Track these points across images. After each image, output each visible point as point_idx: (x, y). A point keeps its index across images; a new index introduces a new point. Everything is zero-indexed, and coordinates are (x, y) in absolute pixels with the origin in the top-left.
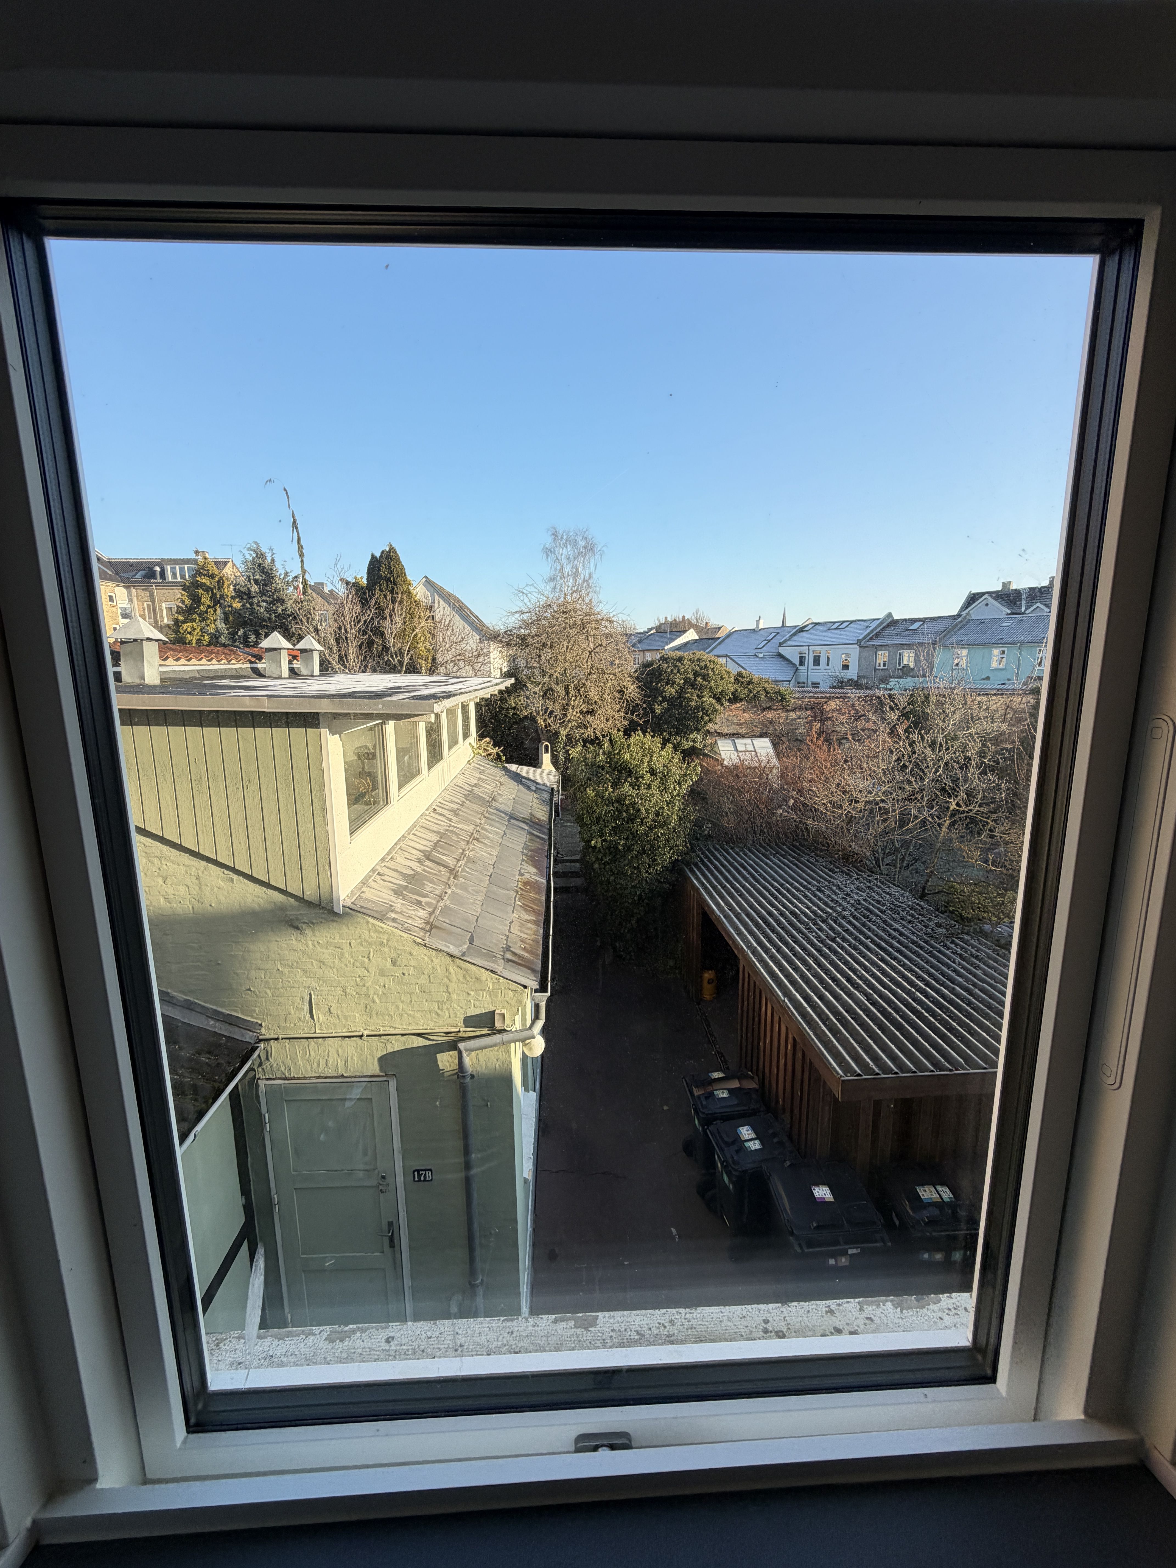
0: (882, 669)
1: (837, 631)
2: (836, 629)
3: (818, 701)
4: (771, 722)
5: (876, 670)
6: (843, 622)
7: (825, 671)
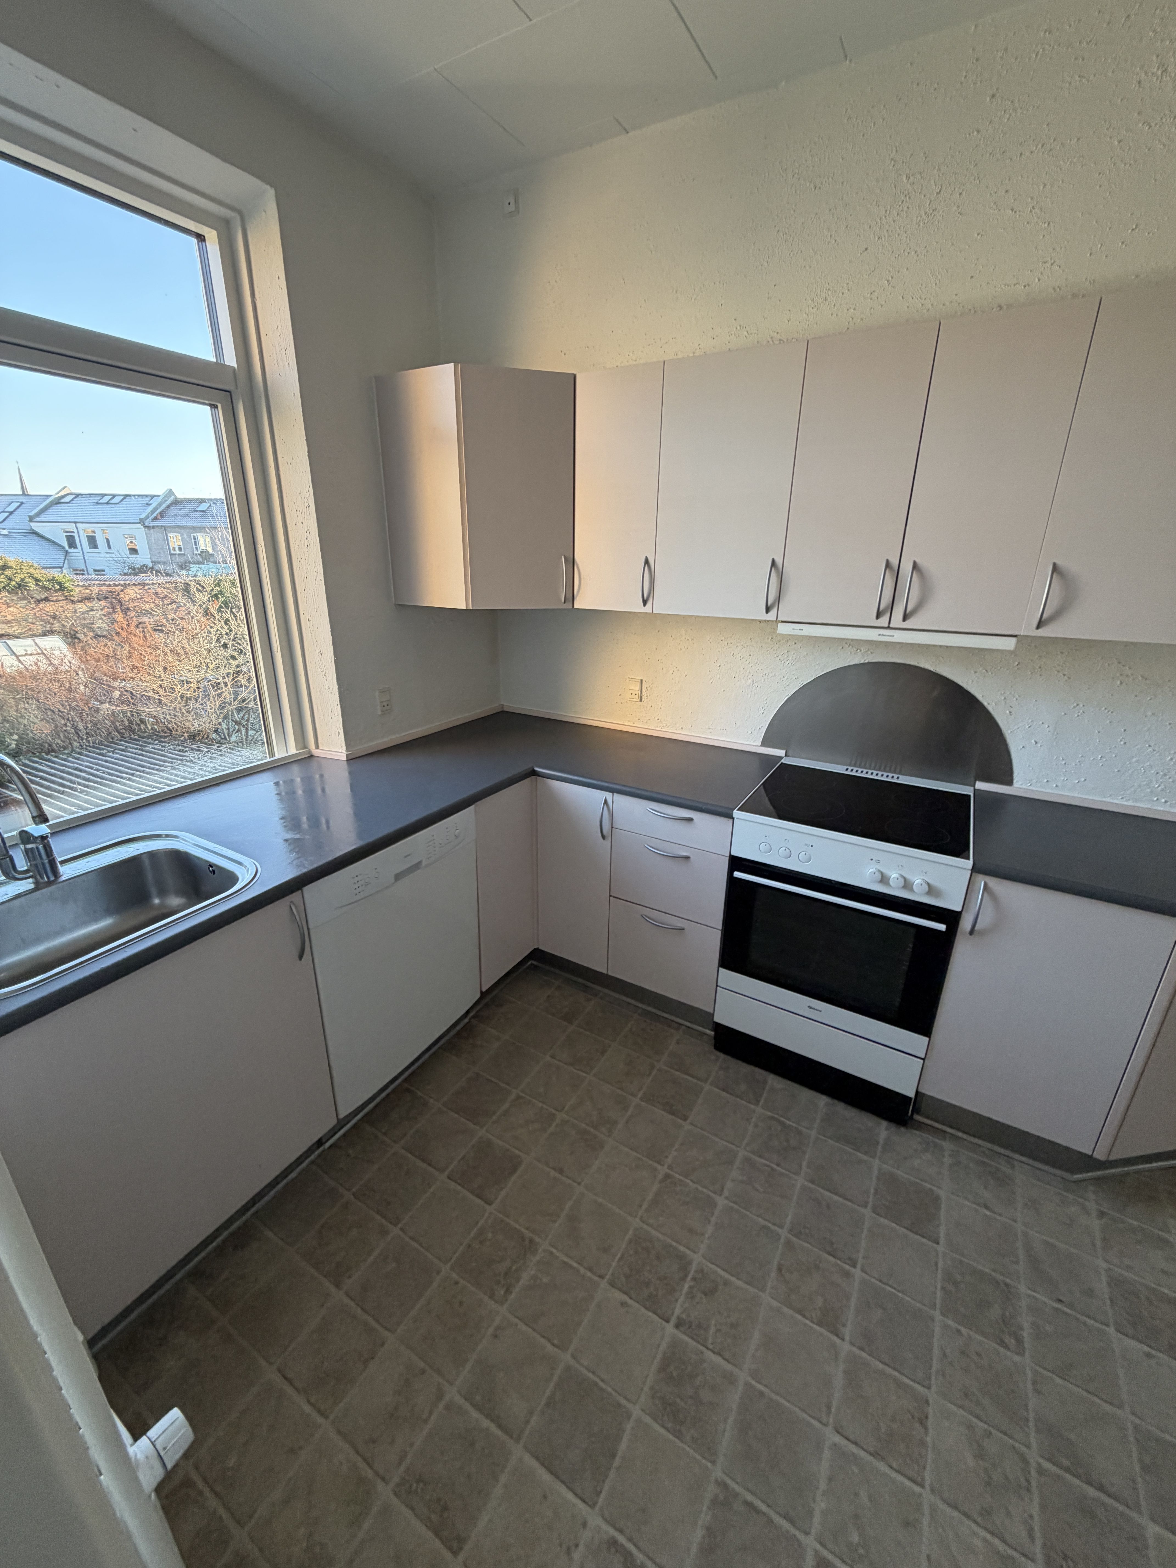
0: (179, 555)
1: (109, 506)
2: (108, 503)
3: (110, 589)
4: (54, 617)
5: (171, 555)
6: (114, 496)
7: (108, 555)
